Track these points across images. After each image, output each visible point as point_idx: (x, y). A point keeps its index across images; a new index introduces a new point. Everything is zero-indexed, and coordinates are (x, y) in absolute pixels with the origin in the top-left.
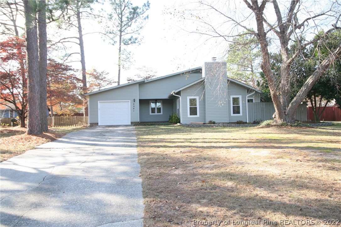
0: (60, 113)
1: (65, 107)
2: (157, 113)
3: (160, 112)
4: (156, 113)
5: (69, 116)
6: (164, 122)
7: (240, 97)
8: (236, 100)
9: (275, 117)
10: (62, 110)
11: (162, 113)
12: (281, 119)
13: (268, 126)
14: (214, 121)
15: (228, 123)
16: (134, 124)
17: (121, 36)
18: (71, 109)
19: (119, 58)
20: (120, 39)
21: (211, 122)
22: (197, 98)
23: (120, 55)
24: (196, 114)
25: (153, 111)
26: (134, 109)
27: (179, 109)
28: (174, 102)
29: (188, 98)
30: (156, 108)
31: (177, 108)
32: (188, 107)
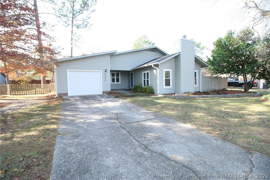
0: (17, 79)
1: (22, 74)
5: (26, 82)
7: (197, 71)
10: (19, 77)
16: (105, 93)
17: (73, 21)
18: (27, 76)
19: (72, 38)
20: (72, 24)
22: (170, 71)
23: (72, 36)
24: (169, 85)
25: (113, 80)
26: (105, 79)
27: (148, 81)
28: (132, 74)
29: (165, 70)
30: (115, 77)
31: (143, 79)
32: (164, 79)
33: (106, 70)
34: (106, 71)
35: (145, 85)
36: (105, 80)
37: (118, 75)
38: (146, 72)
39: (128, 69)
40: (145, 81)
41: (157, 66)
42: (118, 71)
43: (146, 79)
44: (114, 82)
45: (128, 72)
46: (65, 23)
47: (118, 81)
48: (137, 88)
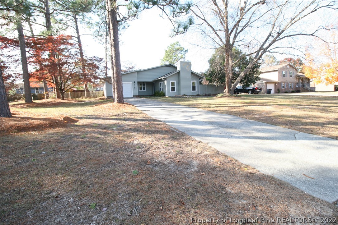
2: (143, 90)
3: (145, 90)
6: (147, 95)
7: (196, 81)
8: (194, 83)
9: (225, 92)
11: (146, 90)
12: (229, 93)
13: (222, 96)
14: (186, 94)
15: (192, 96)
16: (135, 97)
19: (106, 54)
21: (184, 95)
22: (175, 82)
23: (106, 52)
24: (174, 91)
25: (141, 89)
26: (134, 87)
27: (162, 88)
28: (154, 84)
29: (171, 81)
30: (142, 87)
31: (160, 87)
32: (171, 87)
34: (135, 83)
35: (161, 91)
37: (144, 85)
38: (161, 83)
39: (151, 80)
40: (161, 88)
41: (165, 79)
42: (144, 82)
44: (142, 90)
45: (152, 82)
46: (100, 42)
47: (144, 89)
48: (156, 94)
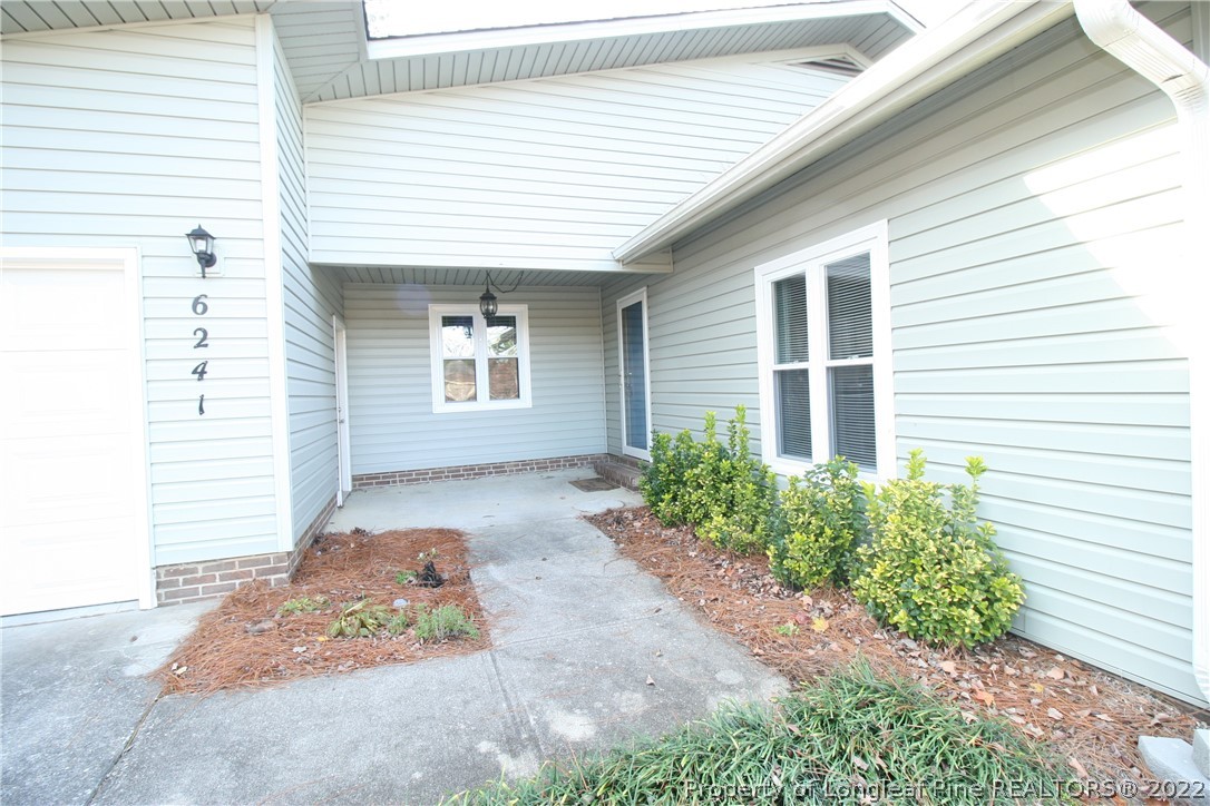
4: (485, 403)
11: (526, 399)
26: (200, 373)
27: (850, 380)
31: (767, 361)
33: (199, 234)
34: (207, 260)
35: (795, 438)
36: (197, 388)
38: (812, 261)
40: (793, 381)
43: (818, 362)
45: (600, 287)
48: (680, 482)
